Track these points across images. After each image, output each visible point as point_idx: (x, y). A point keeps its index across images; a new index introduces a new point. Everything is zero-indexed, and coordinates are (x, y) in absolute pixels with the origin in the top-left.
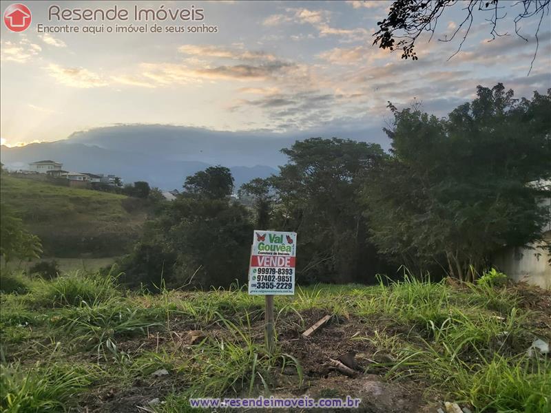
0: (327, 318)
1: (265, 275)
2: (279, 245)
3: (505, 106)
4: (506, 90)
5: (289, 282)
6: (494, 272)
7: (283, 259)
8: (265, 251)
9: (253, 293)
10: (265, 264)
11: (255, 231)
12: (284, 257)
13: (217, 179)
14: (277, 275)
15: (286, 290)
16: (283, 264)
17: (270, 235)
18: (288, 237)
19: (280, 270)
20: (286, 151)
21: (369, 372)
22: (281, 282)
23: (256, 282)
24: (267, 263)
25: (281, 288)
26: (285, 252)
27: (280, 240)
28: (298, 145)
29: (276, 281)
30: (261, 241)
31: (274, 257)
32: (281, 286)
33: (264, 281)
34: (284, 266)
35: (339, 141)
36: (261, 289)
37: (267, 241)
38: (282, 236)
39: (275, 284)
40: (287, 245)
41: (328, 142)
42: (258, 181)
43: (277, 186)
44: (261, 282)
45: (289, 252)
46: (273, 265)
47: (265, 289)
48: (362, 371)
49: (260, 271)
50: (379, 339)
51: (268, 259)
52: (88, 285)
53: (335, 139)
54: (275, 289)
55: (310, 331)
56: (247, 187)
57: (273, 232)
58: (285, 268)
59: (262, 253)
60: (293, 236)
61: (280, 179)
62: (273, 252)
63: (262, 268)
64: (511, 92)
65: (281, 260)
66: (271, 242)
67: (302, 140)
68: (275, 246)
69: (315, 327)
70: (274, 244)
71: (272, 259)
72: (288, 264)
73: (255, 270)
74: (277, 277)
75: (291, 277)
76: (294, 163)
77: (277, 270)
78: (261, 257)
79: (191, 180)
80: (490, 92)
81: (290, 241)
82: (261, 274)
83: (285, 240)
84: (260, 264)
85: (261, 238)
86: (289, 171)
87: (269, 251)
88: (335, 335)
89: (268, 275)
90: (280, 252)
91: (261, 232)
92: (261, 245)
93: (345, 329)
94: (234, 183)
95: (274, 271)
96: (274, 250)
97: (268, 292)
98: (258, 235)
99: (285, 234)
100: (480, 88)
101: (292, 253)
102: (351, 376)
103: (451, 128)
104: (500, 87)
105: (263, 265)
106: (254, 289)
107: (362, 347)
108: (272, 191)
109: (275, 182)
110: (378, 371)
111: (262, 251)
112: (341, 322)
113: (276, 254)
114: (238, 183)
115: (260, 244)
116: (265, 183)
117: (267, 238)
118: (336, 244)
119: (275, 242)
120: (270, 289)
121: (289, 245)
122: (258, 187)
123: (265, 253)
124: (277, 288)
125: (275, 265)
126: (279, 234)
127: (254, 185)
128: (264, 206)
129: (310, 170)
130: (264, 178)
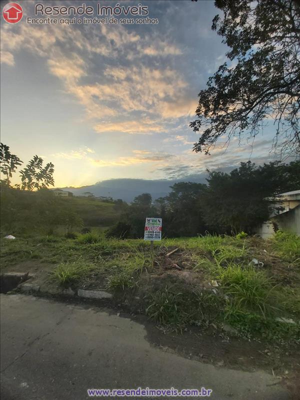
0: (177, 249)
3: (252, 169)
4: (252, 163)
5: (159, 236)
6: (243, 233)
9: (146, 240)
10: (150, 230)
11: (146, 218)
12: (157, 227)
13: (146, 198)
14: (155, 233)
15: (158, 239)
16: (157, 230)
18: (159, 220)
20: (171, 187)
21: (187, 269)
23: (147, 236)
26: (158, 225)
27: (156, 221)
28: (176, 185)
32: (156, 237)
33: (150, 236)
35: (191, 183)
36: (149, 238)
37: (151, 222)
39: (154, 237)
40: (158, 223)
41: (187, 183)
42: (161, 198)
43: (168, 200)
46: (153, 230)
48: (184, 268)
50: (194, 257)
51: (151, 228)
53: (189, 182)
55: (169, 254)
56: (157, 201)
57: (153, 219)
60: (161, 220)
61: (169, 197)
62: (153, 225)
64: (254, 164)
67: (177, 183)
68: (154, 223)
69: (171, 252)
71: (153, 228)
72: (159, 230)
73: (147, 232)
75: (160, 234)
76: (174, 192)
77: (155, 231)
78: (149, 227)
79: (137, 198)
80: (246, 164)
81: (159, 222)
82: (149, 233)
83: (158, 221)
84: (148, 230)
86: (172, 194)
88: (179, 255)
89: (151, 234)
90: (156, 225)
91: (149, 219)
93: (183, 253)
95: (153, 232)
97: (152, 240)
99: (158, 219)
100: (242, 163)
101: (160, 226)
102: (180, 270)
103: (231, 178)
104: (249, 162)
106: (146, 238)
107: (187, 260)
108: (166, 202)
109: (168, 198)
110: (190, 268)
111: (149, 225)
112: (182, 251)
114: (153, 199)
115: (148, 223)
116: (164, 199)
118: (190, 221)
120: (152, 238)
122: (161, 200)
126: (155, 219)
127: (159, 200)
128: (163, 208)
129: (180, 194)
130: (163, 197)
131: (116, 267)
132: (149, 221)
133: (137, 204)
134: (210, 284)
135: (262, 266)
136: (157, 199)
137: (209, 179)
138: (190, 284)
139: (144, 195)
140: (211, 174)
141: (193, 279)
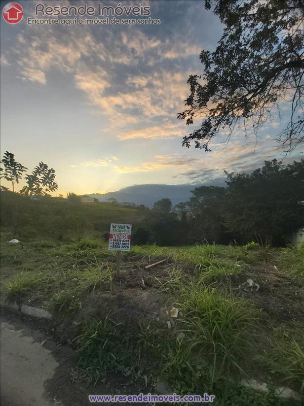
0: (164, 260)
1: (116, 242)
2: (123, 230)
3: (278, 168)
4: (278, 161)
5: (128, 245)
6: (253, 243)
7: (125, 235)
8: (116, 232)
9: (111, 250)
11: (111, 224)
13: (166, 203)
14: (122, 242)
15: (126, 249)
16: (125, 238)
17: (118, 226)
18: (127, 227)
22: (124, 245)
23: (112, 245)
24: (117, 237)
26: (126, 233)
27: (123, 228)
28: (196, 189)
29: (121, 245)
31: (121, 235)
32: (123, 247)
33: (116, 245)
35: (213, 187)
36: (114, 248)
37: (117, 228)
39: (121, 246)
40: (127, 230)
41: (208, 187)
42: (181, 203)
43: (188, 205)
44: (114, 245)
46: (120, 238)
47: (116, 248)
48: (150, 287)
51: (118, 235)
52: (92, 242)
53: (211, 186)
54: (121, 248)
55: (151, 265)
56: (178, 206)
57: (120, 225)
58: (126, 240)
60: (130, 226)
61: (190, 202)
62: (120, 233)
64: (281, 162)
66: (119, 228)
67: (198, 187)
68: (121, 230)
69: (154, 264)
72: (127, 238)
73: (112, 240)
75: (128, 243)
76: (194, 196)
77: (122, 240)
78: (114, 235)
79: (156, 204)
80: (271, 163)
81: (128, 228)
83: (126, 228)
86: (193, 199)
87: (118, 232)
88: (161, 268)
89: (118, 242)
90: (123, 233)
91: (114, 224)
92: (115, 230)
94: (172, 204)
95: (120, 241)
99: (126, 225)
101: (129, 233)
102: (143, 289)
103: (255, 180)
104: (275, 160)
105: (115, 238)
106: (111, 248)
108: (187, 207)
109: (188, 203)
112: (170, 262)
114: (173, 205)
116: (185, 205)
118: (212, 228)
119: (121, 228)
120: (118, 248)
122: (181, 206)
126: (123, 225)
127: (180, 205)
128: (184, 214)
129: (201, 200)
130: (184, 202)
132: (113, 227)
133: (157, 209)
134: (167, 312)
135: (257, 290)
136: (177, 204)
137: (229, 181)
138: (143, 311)
139: (163, 200)
140: (230, 176)
141: (151, 303)
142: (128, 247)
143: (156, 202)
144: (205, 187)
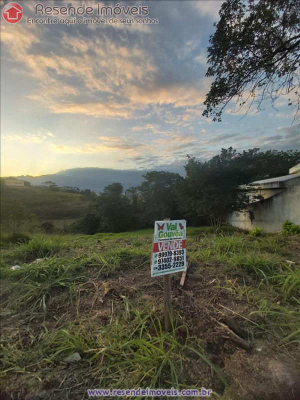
1: (164, 258)
2: (174, 231)
3: (232, 156)
4: (233, 149)
5: (182, 261)
7: (177, 242)
8: (164, 238)
9: (156, 275)
10: (164, 249)
11: (156, 222)
12: (178, 241)
13: (117, 188)
14: (173, 256)
15: (180, 267)
16: (177, 247)
17: (167, 224)
18: (180, 225)
19: (175, 252)
20: (144, 176)
22: (177, 261)
23: (157, 264)
24: (166, 248)
25: (177, 266)
26: (178, 237)
27: (175, 228)
28: (148, 174)
29: (173, 261)
30: (161, 230)
31: (171, 242)
32: (176, 265)
33: (164, 263)
34: (178, 248)
35: (164, 172)
36: (161, 271)
37: (165, 230)
38: (176, 224)
39: (172, 264)
41: (159, 172)
42: (133, 188)
43: (140, 190)
44: (161, 264)
45: (181, 237)
46: (170, 249)
47: (165, 270)
49: (160, 255)
51: (166, 244)
53: (162, 171)
54: (172, 268)
55: (183, 280)
56: (129, 190)
57: (169, 222)
58: (179, 250)
59: (161, 240)
60: (184, 223)
61: (142, 187)
62: (170, 238)
63: (161, 252)
64: (235, 150)
65: (176, 244)
66: (168, 230)
67: (149, 172)
68: (171, 233)
69: (184, 275)
70: (170, 231)
71: (169, 243)
72: (181, 246)
73: (157, 255)
74: (173, 258)
75: (183, 256)
76: (147, 181)
77: (173, 252)
78: (161, 243)
79: (106, 188)
80: (227, 151)
81: (182, 228)
82: (161, 258)
83: (178, 227)
84: (160, 249)
85: (161, 227)
86: (145, 184)
87: (167, 238)
89: (166, 258)
90: (175, 237)
92: (161, 234)
94: (123, 189)
95: (170, 253)
96: (171, 236)
97: (167, 272)
98: (158, 225)
100: (223, 149)
101: (184, 237)
103: (211, 166)
104: (231, 148)
105: (162, 250)
106: (156, 271)
109: (140, 188)
111: (162, 238)
113: (171, 239)
114: (125, 189)
115: (160, 232)
116: (136, 189)
117: (165, 227)
119: (171, 229)
120: (168, 269)
121: (181, 230)
122: (133, 190)
123: (164, 240)
124: (174, 267)
125: (171, 248)
127: (131, 189)
128: (135, 198)
129: (153, 183)
130: (135, 187)
131: (77, 356)
133: (108, 194)
136: (128, 188)
139: (114, 184)
142: (183, 263)
143: (107, 186)
144: (156, 172)
